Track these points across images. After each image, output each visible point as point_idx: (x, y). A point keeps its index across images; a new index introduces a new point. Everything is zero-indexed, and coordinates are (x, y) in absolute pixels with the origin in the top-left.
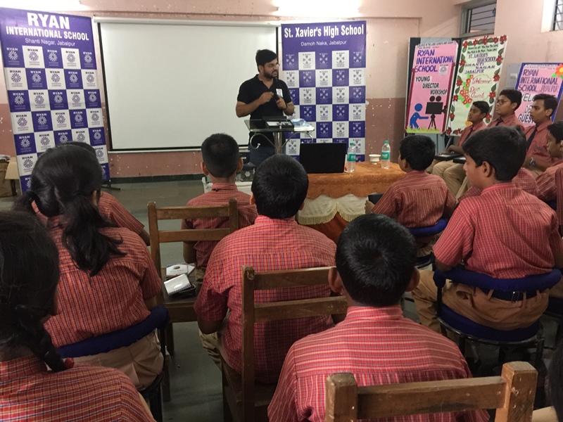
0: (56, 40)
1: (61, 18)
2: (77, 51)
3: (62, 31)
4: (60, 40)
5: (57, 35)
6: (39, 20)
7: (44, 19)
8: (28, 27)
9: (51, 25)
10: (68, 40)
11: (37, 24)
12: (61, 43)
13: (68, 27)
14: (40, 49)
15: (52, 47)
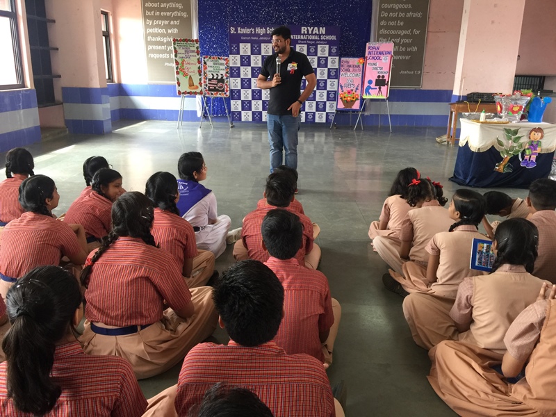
0: (316, 40)
1: (321, 28)
2: (327, 46)
3: (320, 35)
4: (318, 40)
5: (317, 38)
6: (308, 31)
7: (310, 30)
8: (301, 34)
9: (314, 33)
10: (323, 40)
11: (306, 33)
12: (318, 42)
13: (324, 33)
14: (306, 46)
15: (313, 45)
